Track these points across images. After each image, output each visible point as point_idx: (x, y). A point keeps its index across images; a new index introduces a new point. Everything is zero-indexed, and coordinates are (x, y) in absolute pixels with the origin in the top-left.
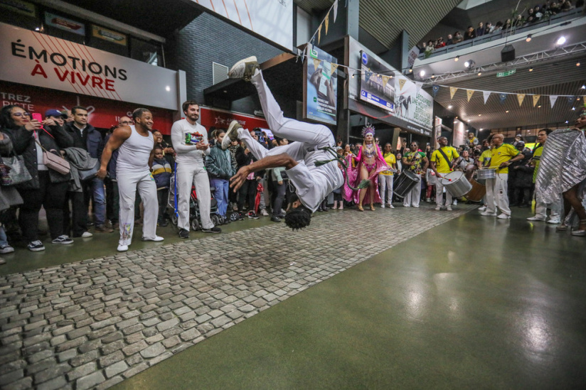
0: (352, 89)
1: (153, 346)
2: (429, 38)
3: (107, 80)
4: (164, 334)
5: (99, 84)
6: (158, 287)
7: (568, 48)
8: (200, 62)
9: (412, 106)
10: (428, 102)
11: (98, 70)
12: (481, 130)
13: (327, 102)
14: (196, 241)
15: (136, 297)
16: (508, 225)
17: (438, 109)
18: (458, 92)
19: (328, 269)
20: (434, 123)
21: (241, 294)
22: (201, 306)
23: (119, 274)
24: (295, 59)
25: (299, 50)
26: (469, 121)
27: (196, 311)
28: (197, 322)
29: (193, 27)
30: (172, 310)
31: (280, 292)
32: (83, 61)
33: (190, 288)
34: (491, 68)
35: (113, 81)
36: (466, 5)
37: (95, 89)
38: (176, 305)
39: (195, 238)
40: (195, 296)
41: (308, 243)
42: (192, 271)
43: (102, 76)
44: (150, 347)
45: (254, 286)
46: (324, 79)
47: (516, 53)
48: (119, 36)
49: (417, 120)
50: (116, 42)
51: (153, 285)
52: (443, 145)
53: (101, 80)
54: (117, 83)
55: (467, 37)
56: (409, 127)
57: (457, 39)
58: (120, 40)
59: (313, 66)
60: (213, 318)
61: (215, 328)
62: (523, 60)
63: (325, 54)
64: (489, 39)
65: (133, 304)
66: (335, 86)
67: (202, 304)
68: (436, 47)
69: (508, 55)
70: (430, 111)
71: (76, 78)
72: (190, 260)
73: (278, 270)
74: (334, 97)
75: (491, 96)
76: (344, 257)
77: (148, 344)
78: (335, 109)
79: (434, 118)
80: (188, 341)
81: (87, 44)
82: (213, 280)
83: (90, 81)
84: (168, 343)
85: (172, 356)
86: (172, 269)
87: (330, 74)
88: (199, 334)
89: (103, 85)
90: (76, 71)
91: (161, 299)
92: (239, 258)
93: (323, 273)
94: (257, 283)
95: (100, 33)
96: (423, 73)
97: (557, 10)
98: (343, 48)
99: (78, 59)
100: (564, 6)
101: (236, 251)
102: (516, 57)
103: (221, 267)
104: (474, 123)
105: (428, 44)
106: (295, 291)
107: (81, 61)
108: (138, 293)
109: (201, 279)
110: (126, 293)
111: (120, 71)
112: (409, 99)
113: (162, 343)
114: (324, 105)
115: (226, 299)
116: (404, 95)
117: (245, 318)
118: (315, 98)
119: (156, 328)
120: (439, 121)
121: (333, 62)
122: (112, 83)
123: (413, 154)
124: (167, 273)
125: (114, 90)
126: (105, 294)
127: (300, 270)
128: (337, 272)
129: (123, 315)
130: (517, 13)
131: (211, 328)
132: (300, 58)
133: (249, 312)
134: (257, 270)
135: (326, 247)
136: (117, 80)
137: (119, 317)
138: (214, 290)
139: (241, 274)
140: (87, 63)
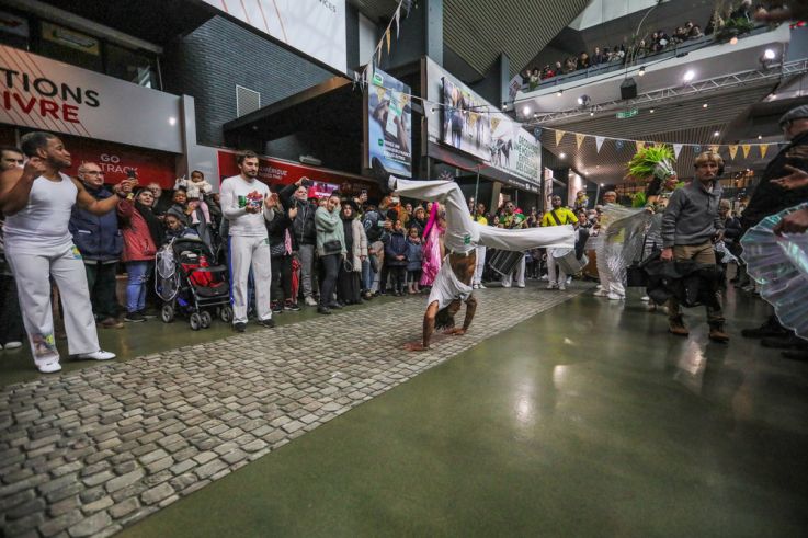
0: (433, 130)
1: (93, 517)
2: (534, 66)
3: (65, 107)
4: (115, 496)
5: (53, 112)
6: (122, 423)
7: (697, 85)
8: (216, 86)
9: (514, 154)
10: (534, 148)
11: (50, 90)
12: (602, 185)
13: (398, 146)
14: (199, 348)
15: (81, 441)
16: (622, 308)
17: (548, 158)
18: (565, 136)
19: (385, 379)
20: (543, 175)
21: (250, 425)
22: (184, 447)
23: (62, 405)
24: (351, 85)
25: (356, 74)
26: (586, 173)
27: (175, 455)
28: (173, 473)
29: (204, 33)
30: (136, 457)
31: (310, 418)
32: (25, 76)
33: (173, 420)
34: (611, 107)
35: (77, 109)
36: (579, 25)
37: (46, 119)
38: (144, 449)
39: (198, 343)
40: (179, 433)
41: (364, 343)
42: (183, 394)
43: (58, 99)
44: (87, 520)
45: (273, 410)
46: (392, 114)
47: (638, 88)
48: (87, 41)
49: (522, 173)
50: (81, 48)
51: (116, 419)
52: (556, 207)
53: (56, 107)
54: (84, 112)
55: (580, 66)
56: (510, 181)
57: (569, 68)
58: (89, 46)
59: (376, 97)
60: (199, 465)
61: (200, 479)
62: (646, 98)
63: (393, 80)
64: (606, 70)
65: (75, 452)
66: (408, 125)
67: (186, 444)
68: (543, 78)
69: (629, 91)
70: (538, 160)
71: (13, 101)
72: (184, 377)
73: (312, 385)
74: (407, 139)
75: (606, 143)
76: (410, 362)
77: (86, 514)
78: (410, 155)
79: (543, 169)
80: (153, 504)
81: (33, 50)
82: (213, 406)
83: (37, 107)
84: (118, 510)
85: (120, 531)
86: (151, 392)
87: (400, 108)
88: (173, 491)
89: (60, 113)
90: (12, 91)
91: (123, 440)
92: (259, 370)
93: (377, 386)
94: (276, 407)
95: (54, 34)
96: (527, 111)
97: (684, 37)
98: (419, 73)
99: (16, 73)
100: (692, 33)
101: (257, 359)
102: (639, 94)
103: (229, 384)
104: (592, 176)
105: (533, 73)
106: (331, 414)
107: (21, 76)
108: (87, 433)
109: (194, 405)
110: (66, 435)
111: (88, 93)
112: (510, 144)
113: (108, 512)
114: (393, 150)
115: (225, 435)
116: (503, 138)
117: (248, 460)
118: (380, 140)
119: (105, 488)
120: (550, 174)
121: (405, 91)
122: (74, 111)
123: (510, 218)
124: (142, 398)
125: (77, 122)
126: (31, 438)
127: (344, 384)
128: (396, 384)
129: (54, 471)
130: (638, 38)
131: (193, 480)
132: (358, 84)
133: (257, 451)
134: (281, 386)
135: (389, 347)
136: (83, 107)
137: (45, 475)
138: (211, 422)
139: (257, 394)
140: (32, 79)
